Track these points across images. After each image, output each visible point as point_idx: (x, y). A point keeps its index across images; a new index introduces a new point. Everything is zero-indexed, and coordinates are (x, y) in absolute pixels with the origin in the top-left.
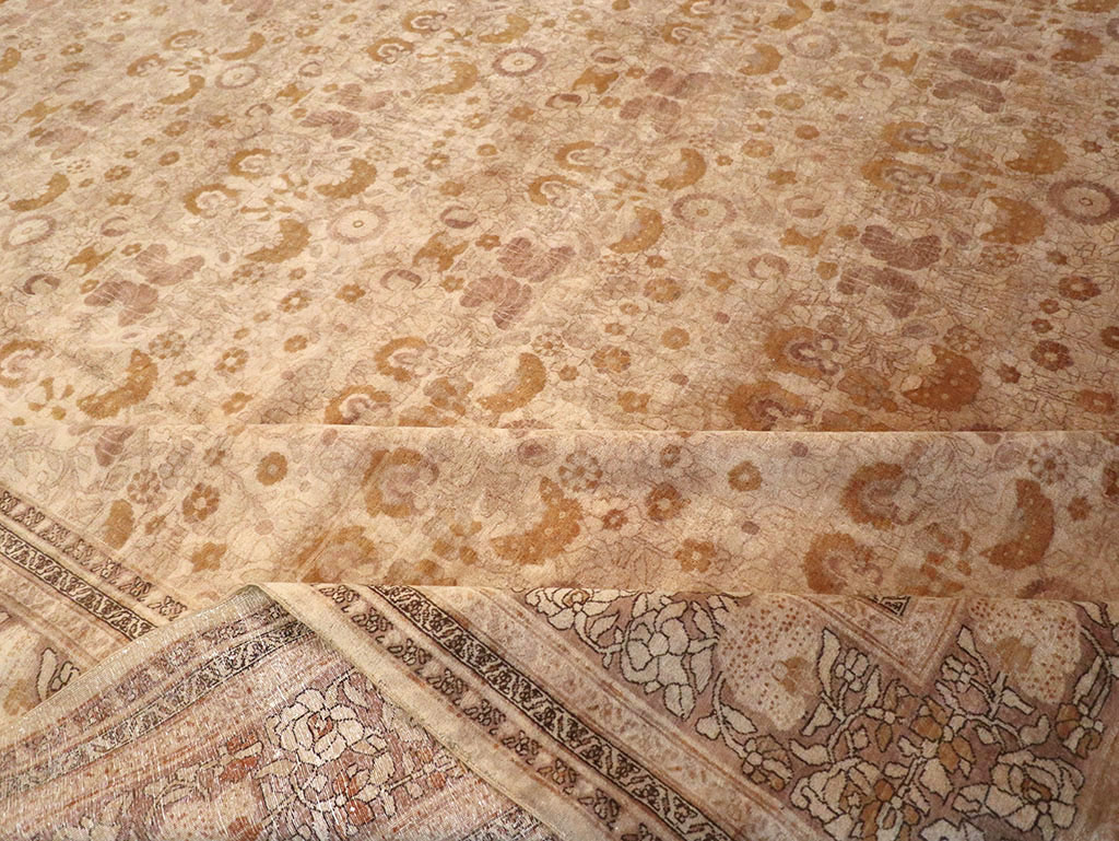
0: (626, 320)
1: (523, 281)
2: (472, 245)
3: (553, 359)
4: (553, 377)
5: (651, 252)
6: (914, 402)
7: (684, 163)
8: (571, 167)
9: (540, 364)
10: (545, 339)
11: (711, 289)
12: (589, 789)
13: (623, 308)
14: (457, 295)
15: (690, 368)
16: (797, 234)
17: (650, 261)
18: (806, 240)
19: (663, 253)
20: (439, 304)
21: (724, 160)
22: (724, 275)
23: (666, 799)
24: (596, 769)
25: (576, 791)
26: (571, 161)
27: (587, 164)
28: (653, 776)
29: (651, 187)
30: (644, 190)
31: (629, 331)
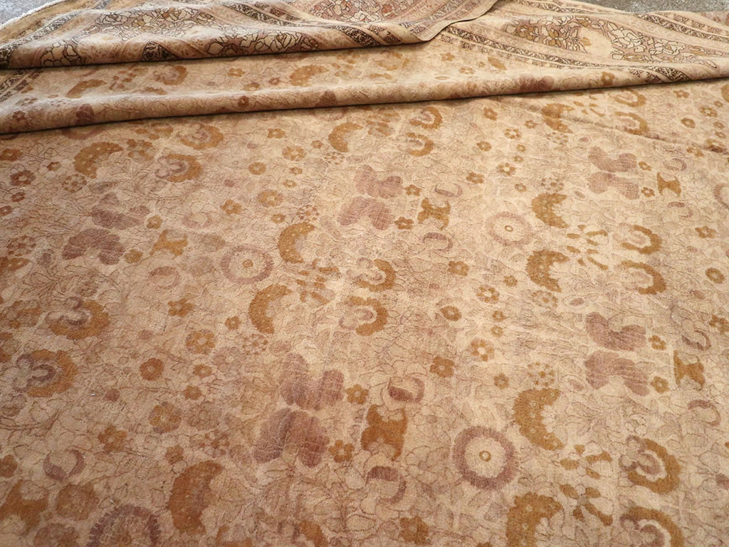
0: (291, 177)
1: (366, 196)
2: (415, 219)
3: (329, 151)
4: (325, 142)
5: (284, 225)
6: (116, 146)
7: (269, 315)
8: (369, 302)
9: (335, 148)
10: (337, 161)
11: (237, 202)
12: (266, 9)
13: (294, 185)
14: (406, 184)
15: (245, 153)
16: (173, 252)
17: (283, 218)
18: (167, 247)
19: (274, 225)
20: (414, 177)
21: (233, 324)
22: (229, 213)
23: (240, 8)
24: (264, 15)
25: (270, 8)
26: (371, 309)
27: (355, 308)
28: (245, 14)
29: (294, 287)
30: (299, 282)
31: (287, 170)
